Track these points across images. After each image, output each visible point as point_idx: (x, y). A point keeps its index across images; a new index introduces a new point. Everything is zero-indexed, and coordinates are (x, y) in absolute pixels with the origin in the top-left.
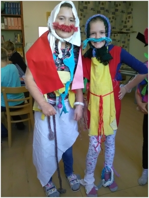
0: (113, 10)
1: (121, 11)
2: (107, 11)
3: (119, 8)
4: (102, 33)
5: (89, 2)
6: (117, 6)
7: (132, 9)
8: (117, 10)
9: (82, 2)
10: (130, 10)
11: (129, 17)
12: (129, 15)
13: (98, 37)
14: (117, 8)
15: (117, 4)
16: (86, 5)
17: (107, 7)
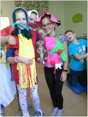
0: (37, 6)
1: (42, 6)
2: (33, 6)
3: (40, 4)
4: (24, 19)
5: (21, 1)
6: (39, 3)
7: (48, 5)
8: (39, 6)
9: (17, 1)
10: (47, 6)
11: (47, 10)
12: (46, 8)
13: (22, 22)
14: (39, 4)
15: (38, 2)
16: (20, 3)
17: (33, 4)
